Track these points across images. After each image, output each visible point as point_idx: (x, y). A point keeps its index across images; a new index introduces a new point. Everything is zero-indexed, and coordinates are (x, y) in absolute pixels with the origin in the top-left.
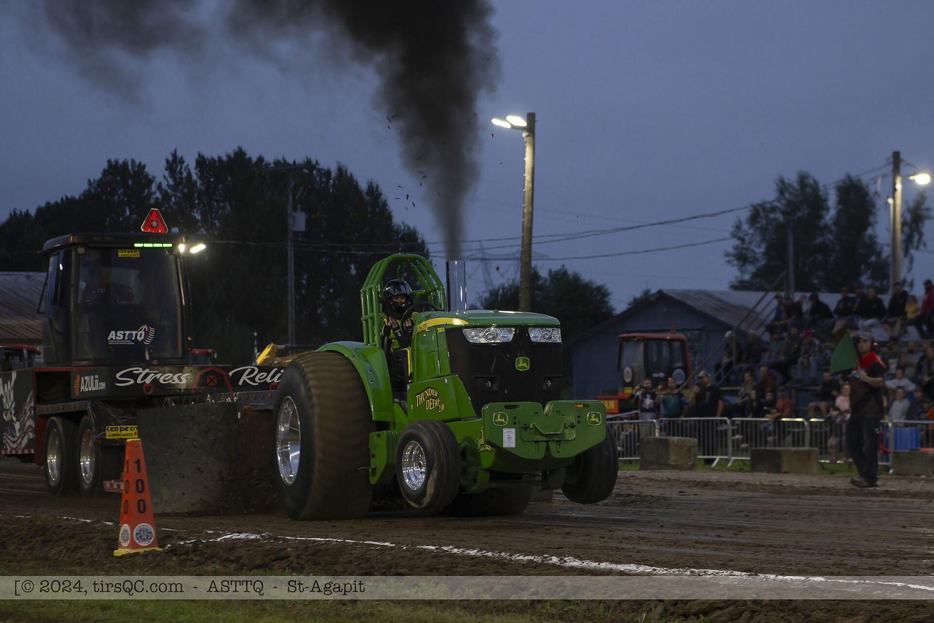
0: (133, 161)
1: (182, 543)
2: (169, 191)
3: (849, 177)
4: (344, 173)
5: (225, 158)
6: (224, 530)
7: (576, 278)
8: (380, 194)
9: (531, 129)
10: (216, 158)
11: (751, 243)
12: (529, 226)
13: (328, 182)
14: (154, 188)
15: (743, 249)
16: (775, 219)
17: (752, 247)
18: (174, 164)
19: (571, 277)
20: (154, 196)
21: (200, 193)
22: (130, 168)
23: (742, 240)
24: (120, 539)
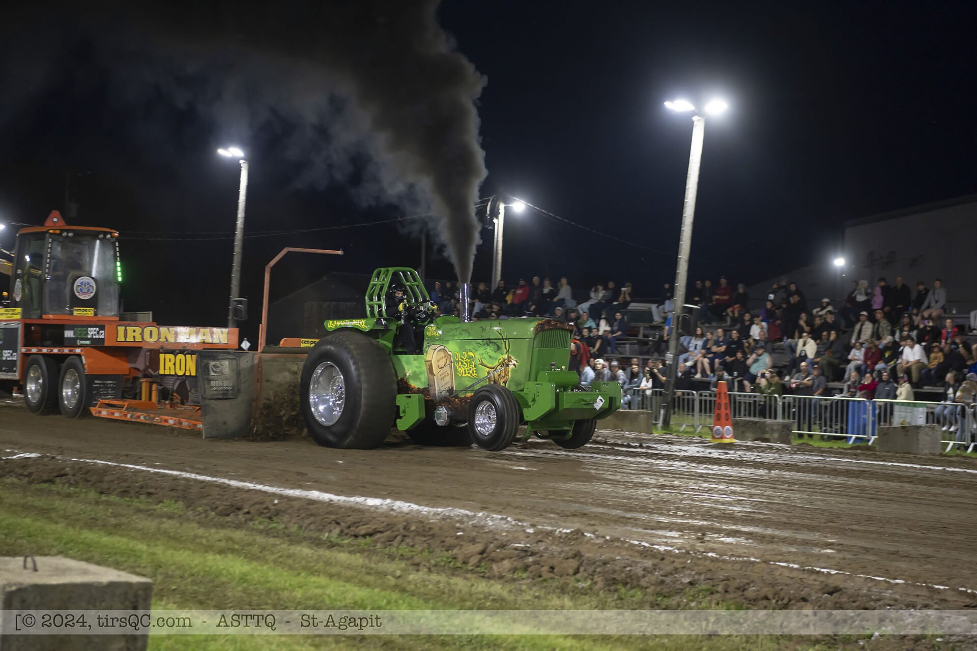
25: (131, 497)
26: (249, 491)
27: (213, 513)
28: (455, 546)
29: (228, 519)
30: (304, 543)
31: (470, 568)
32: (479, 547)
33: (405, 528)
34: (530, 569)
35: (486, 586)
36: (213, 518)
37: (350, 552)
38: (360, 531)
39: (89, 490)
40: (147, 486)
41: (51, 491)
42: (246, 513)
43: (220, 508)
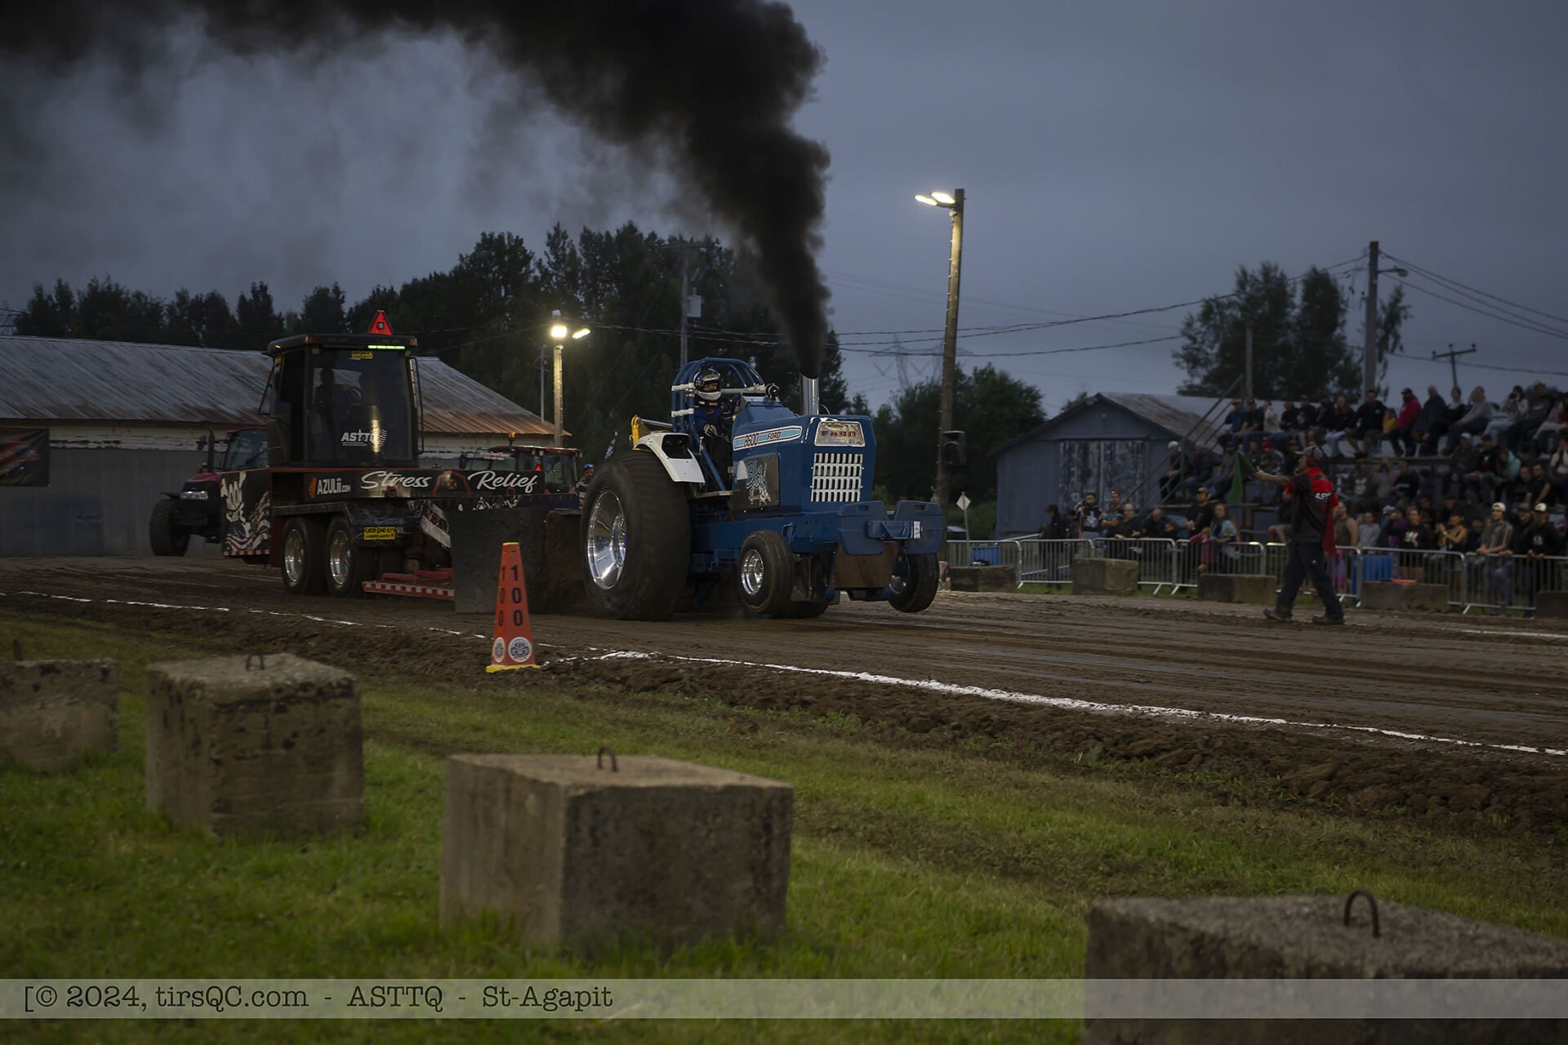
0: (510, 235)
1: (562, 660)
2: (550, 269)
3: (1314, 270)
5: (614, 234)
6: (608, 647)
7: (1004, 378)
9: (958, 207)
10: (604, 235)
11: (1203, 342)
12: (954, 316)
13: (728, 264)
14: (532, 265)
15: (1195, 349)
16: (1231, 315)
17: (1204, 347)
18: (556, 239)
19: (998, 377)
20: (532, 275)
21: (585, 272)
22: (506, 242)
23: (1194, 340)
24: (493, 654)
25: (778, 709)
26: (960, 697)
27: (904, 729)
28: (1286, 769)
29: (926, 736)
30: (1045, 767)
31: (1313, 800)
32: (1326, 769)
33: (1206, 744)
34: (1409, 801)
35: (1336, 826)
36: (903, 737)
37: (1117, 781)
38: (1133, 749)
39: (713, 700)
40: (802, 692)
41: (655, 703)
42: (955, 728)
43: (914, 720)
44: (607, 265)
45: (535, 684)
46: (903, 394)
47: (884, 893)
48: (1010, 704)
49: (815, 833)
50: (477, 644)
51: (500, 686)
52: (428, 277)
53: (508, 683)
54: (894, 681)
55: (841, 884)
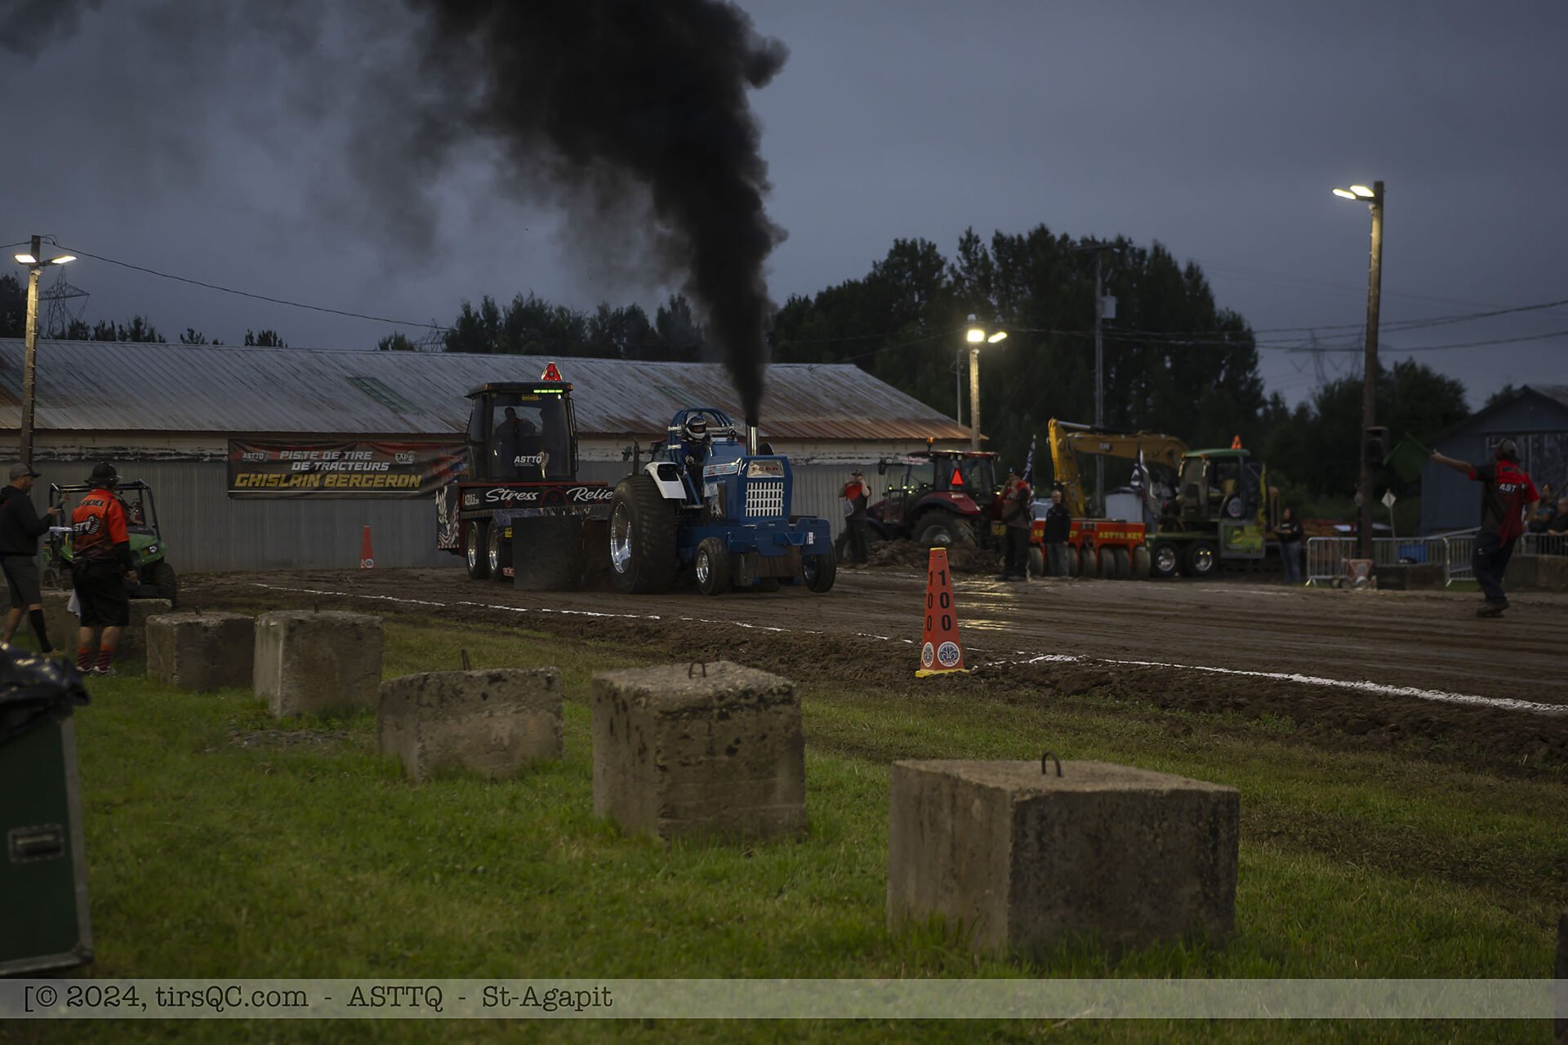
0: (923, 241)
1: (990, 664)
2: (963, 273)
4: (1161, 253)
5: (1026, 237)
6: (1036, 651)
7: (1426, 371)
8: (1200, 277)
9: (1378, 200)
10: (1015, 237)
12: (1375, 310)
13: (1141, 264)
14: (945, 270)
18: (968, 244)
19: (1419, 371)
20: (945, 280)
21: (997, 276)
22: (919, 248)
24: (922, 658)
25: (1211, 712)
26: (1397, 697)
27: (1340, 731)
29: (1363, 739)
30: (1489, 769)
36: (1339, 739)
39: (1145, 703)
40: (1235, 694)
41: (1086, 707)
42: (1393, 730)
43: (1351, 722)
44: (1019, 268)
45: (965, 689)
46: (1321, 391)
47: (1331, 898)
48: (1449, 704)
49: (1256, 837)
50: (904, 649)
51: (930, 691)
52: (841, 284)
53: (938, 688)
54: (1328, 682)
55: (1286, 889)
